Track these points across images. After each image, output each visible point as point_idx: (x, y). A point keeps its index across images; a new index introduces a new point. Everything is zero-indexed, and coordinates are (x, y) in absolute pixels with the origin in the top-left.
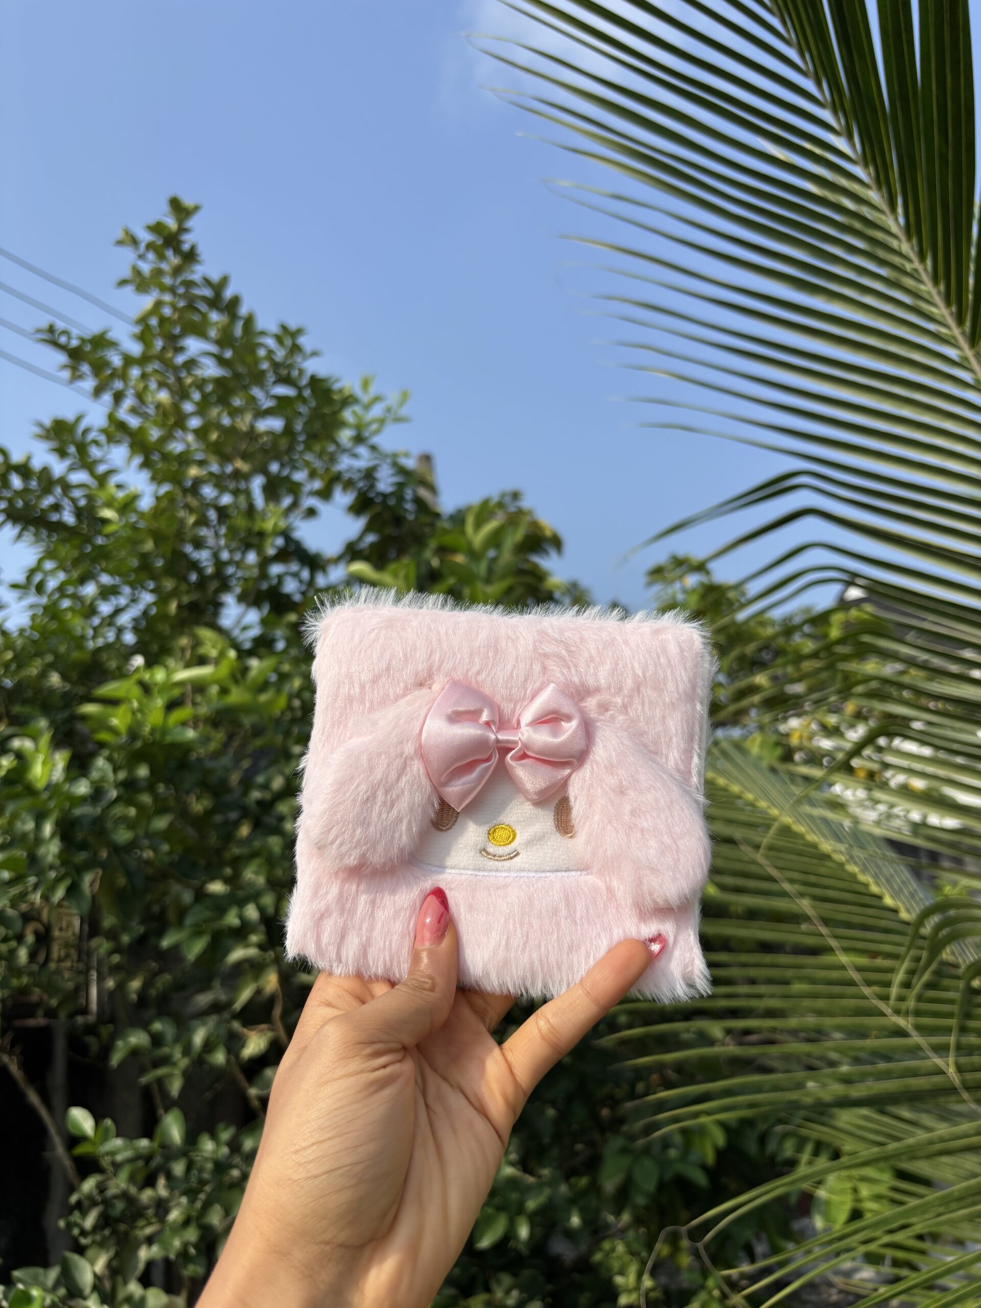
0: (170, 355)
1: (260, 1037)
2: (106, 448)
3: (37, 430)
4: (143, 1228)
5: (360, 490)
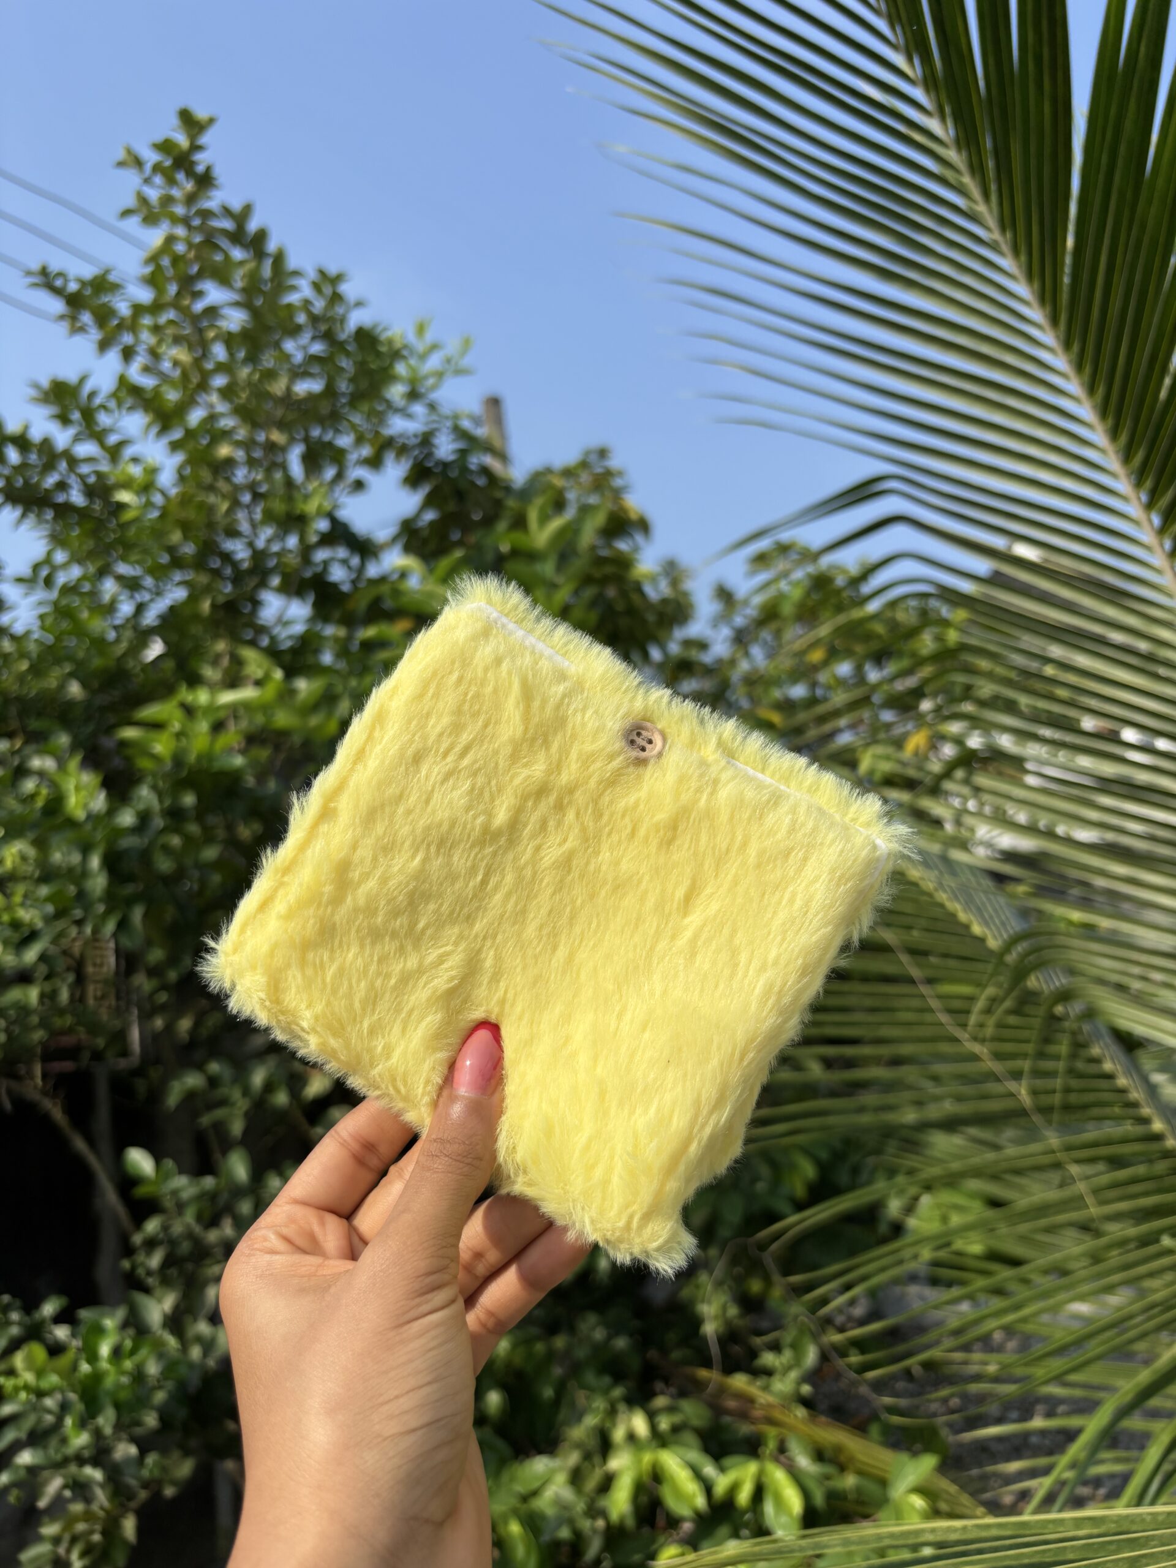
0: (186, 302)
2: (116, 413)
3: (33, 393)
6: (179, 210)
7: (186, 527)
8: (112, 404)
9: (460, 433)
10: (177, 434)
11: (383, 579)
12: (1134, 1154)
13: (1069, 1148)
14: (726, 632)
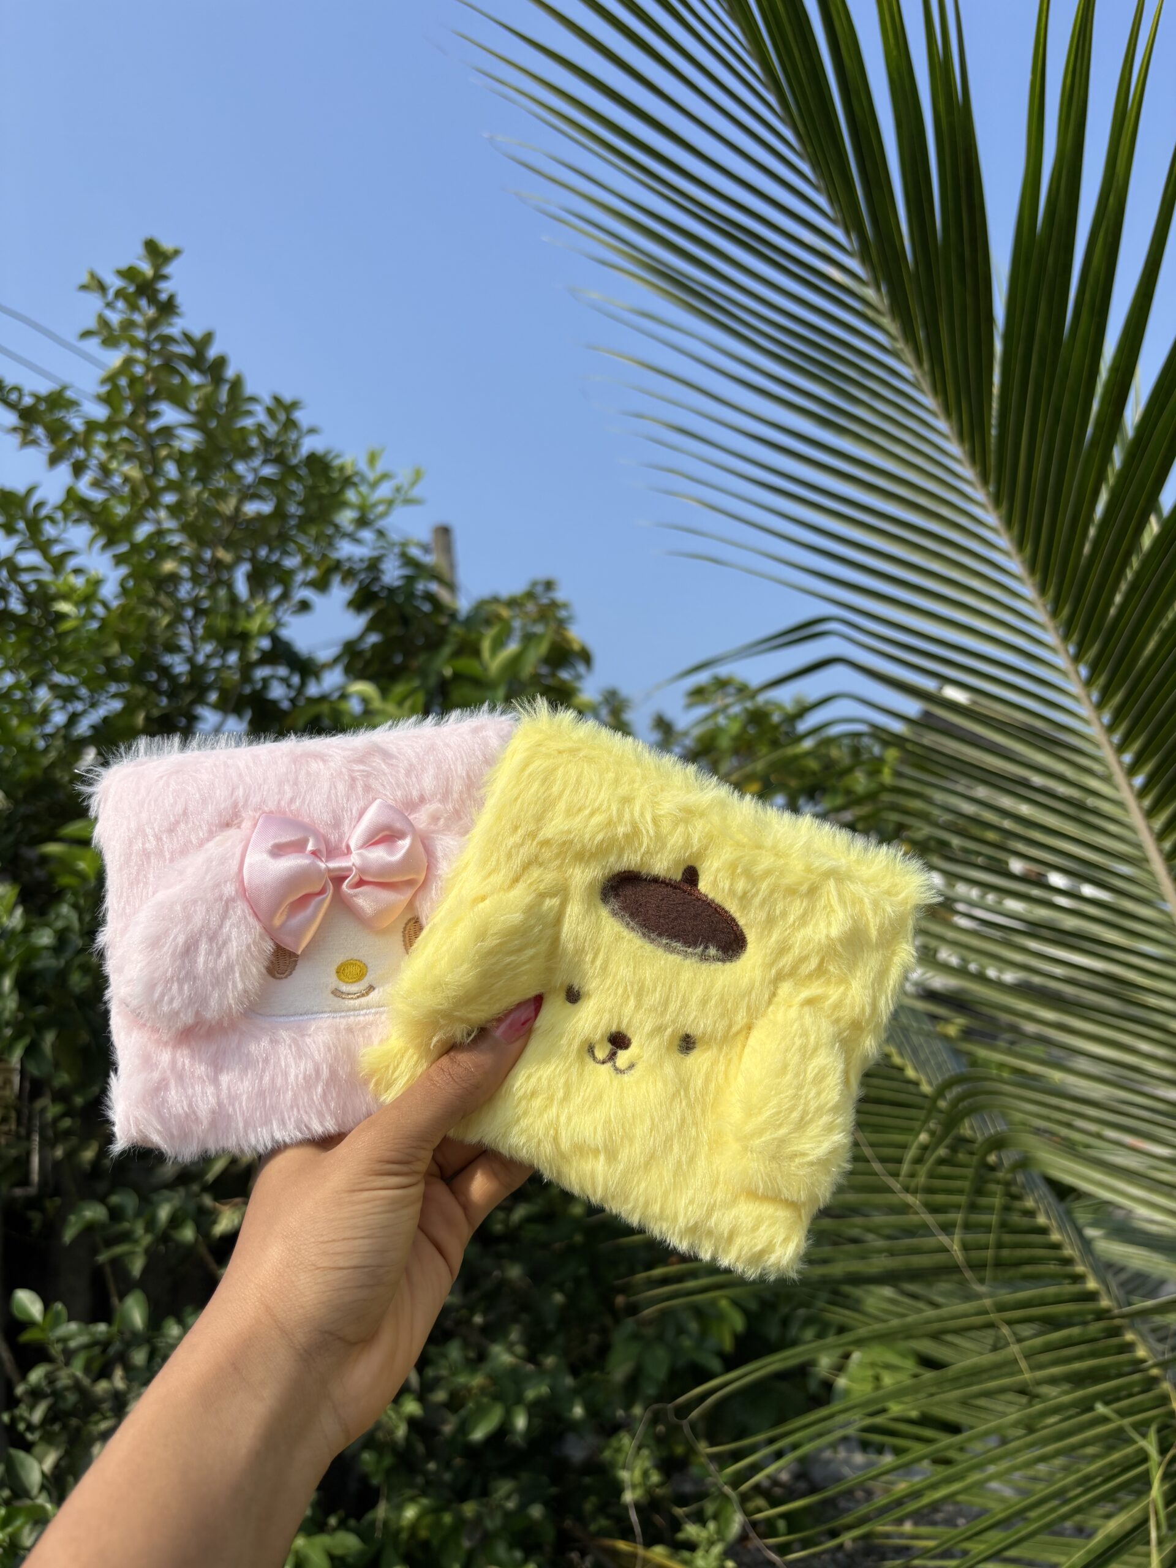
1: (234, 1213)
2: (62, 525)
4: (97, 1423)
5: (361, 582)
6: (140, 334)
7: (124, 640)
8: (59, 515)
9: (408, 561)
10: (123, 548)
11: (323, 698)
12: (1070, 1315)
13: (1001, 1308)
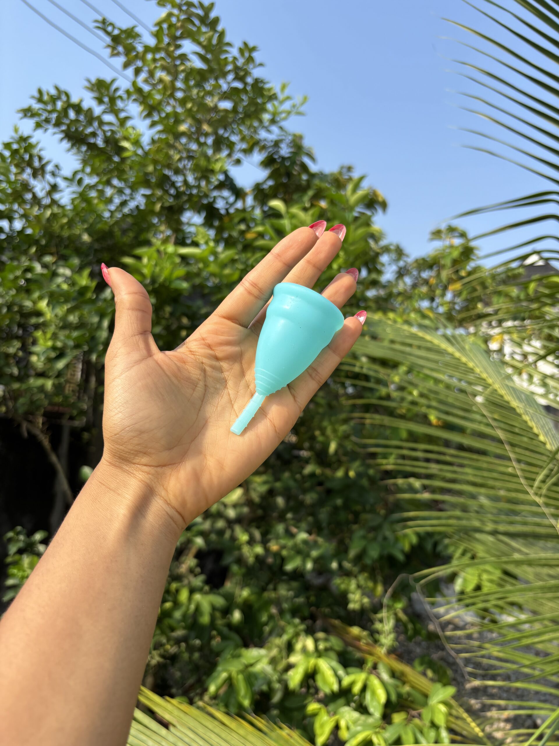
2: (126, 102)
3: (87, 84)
5: (269, 153)
7: (156, 164)
8: (125, 96)
9: (294, 144)
10: (156, 118)
14: (394, 268)
